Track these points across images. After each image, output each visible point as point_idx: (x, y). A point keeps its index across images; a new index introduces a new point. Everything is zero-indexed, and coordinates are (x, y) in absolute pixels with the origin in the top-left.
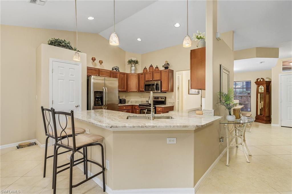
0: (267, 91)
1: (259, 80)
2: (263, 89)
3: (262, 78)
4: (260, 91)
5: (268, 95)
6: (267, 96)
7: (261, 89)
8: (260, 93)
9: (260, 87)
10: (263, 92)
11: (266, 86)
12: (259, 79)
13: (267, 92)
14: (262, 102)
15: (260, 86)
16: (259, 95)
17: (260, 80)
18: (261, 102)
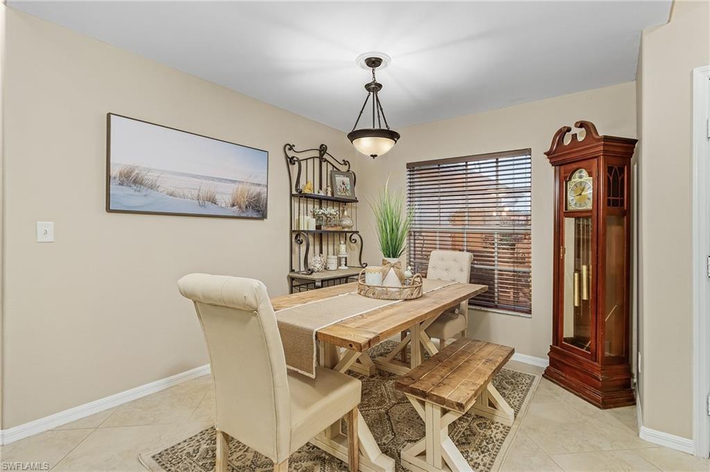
0: (615, 203)
1: (567, 141)
2: (589, 192)
3: (582, 125)
4: (573, 203)
5: (620, 224)
6: (614, 231)
7: (581, 188)
8: (577, 215)
9: (576, 179)
10: (589, 206)
11: (609, 170)
12: (569, 130)
13: (611, 208)
14: (584, 268)
15: (577, 174)
16: (569, 224)
17: (575, 136)
18: (578, 270)
